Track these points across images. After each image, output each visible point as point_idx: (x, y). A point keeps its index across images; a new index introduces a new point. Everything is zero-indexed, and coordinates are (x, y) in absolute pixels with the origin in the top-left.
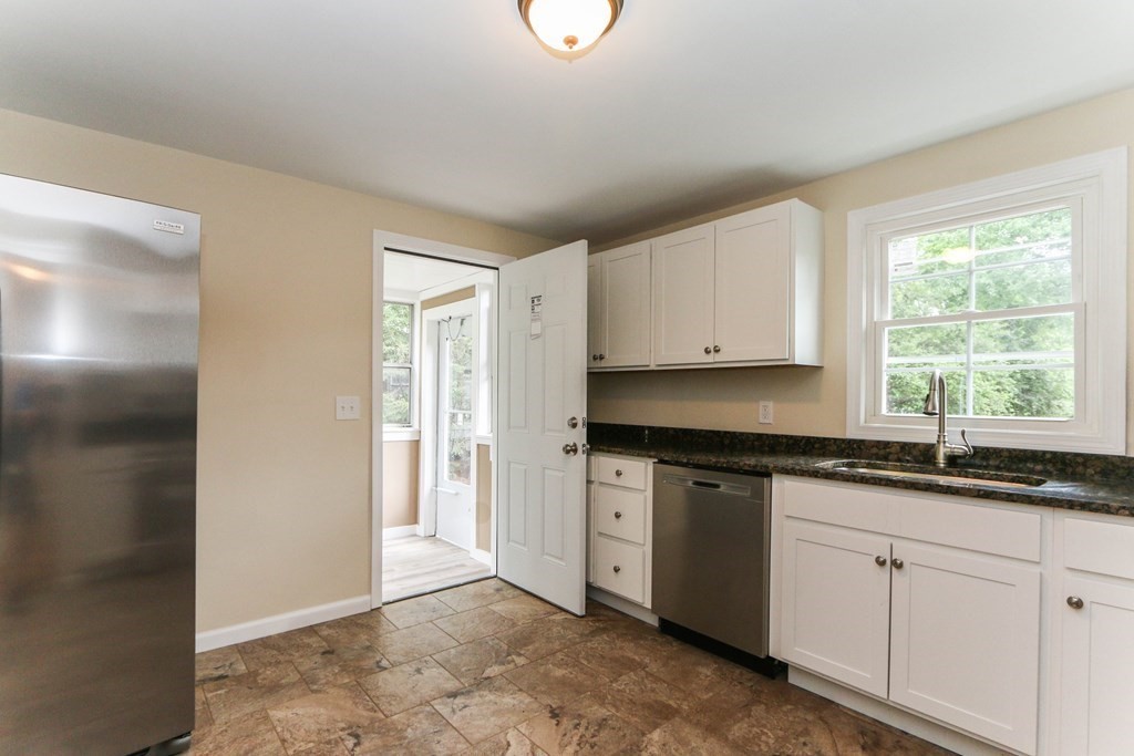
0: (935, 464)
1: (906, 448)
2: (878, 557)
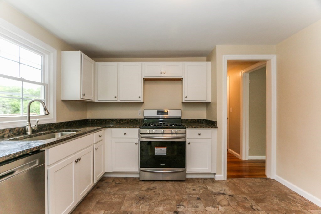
1: (11, 131)
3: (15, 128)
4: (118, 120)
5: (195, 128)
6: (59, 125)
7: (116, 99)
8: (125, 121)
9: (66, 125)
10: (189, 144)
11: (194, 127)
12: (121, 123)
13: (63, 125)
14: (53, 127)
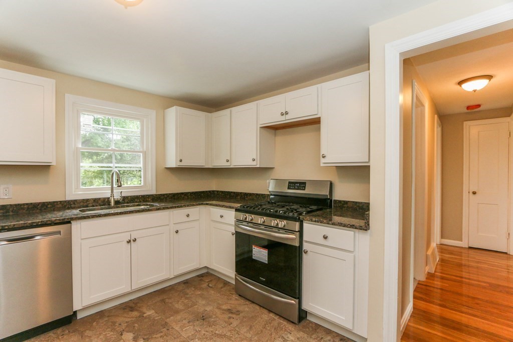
0: (109, 205)
2: (127, 241)
3: (99, 199)
4: (242, 194)
5: (317, 223)
6: (160, 198)
7: (228, 164)
9: (171, 198)
10: (306, 252)
11: (314, 219)
12: (246, 199)
13: (166, 198)
14: (150, 199)
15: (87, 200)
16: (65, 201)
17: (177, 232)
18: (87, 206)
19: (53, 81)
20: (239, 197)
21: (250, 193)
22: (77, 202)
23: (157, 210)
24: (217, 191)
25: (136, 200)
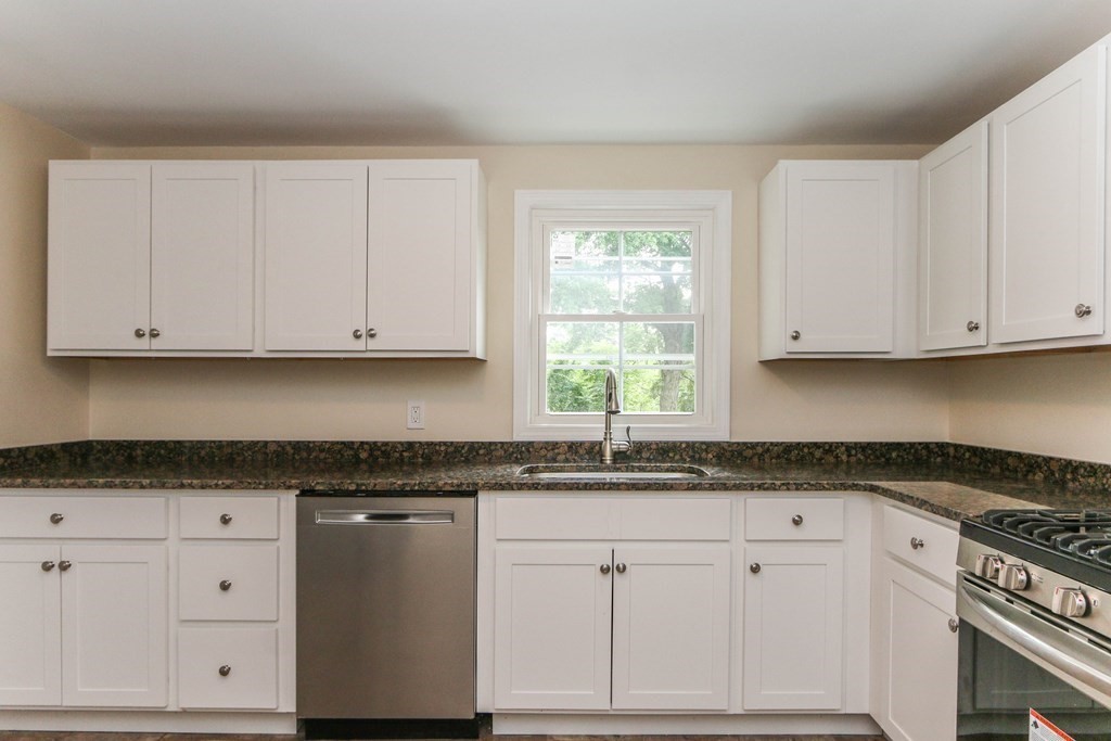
0: (602, 461)
1: (573, 447)
2: (602, 567)
3: (582, 443)
7: (978, 339)
8: (1091, 480)
9: (778, 457)
14: (710, 456)
15: (555, 445)
16: (511, 444)
17: (755, 569)
18: (555, 460)
19: (475, 163)
20: (1039, 476)
21: (1091, 466)
22: (533, 447)
23: (688, 489)
24: (957, 447)
25: (671, 455)
